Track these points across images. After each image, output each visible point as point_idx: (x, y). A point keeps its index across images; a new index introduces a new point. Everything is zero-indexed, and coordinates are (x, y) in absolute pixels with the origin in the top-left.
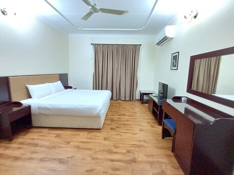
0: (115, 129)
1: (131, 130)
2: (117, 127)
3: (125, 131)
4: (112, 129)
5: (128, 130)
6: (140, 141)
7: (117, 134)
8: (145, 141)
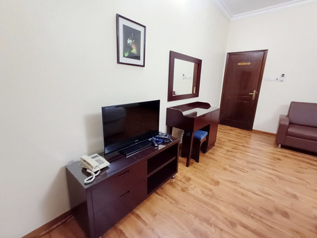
0: (277, 210)
1: (235, 191)
2: (270, 213)
3: (251, 194)
4: (285, 215)
5: (243, 194)
6: (231, 172)
7: (270, 195)
8: (225, 169)
